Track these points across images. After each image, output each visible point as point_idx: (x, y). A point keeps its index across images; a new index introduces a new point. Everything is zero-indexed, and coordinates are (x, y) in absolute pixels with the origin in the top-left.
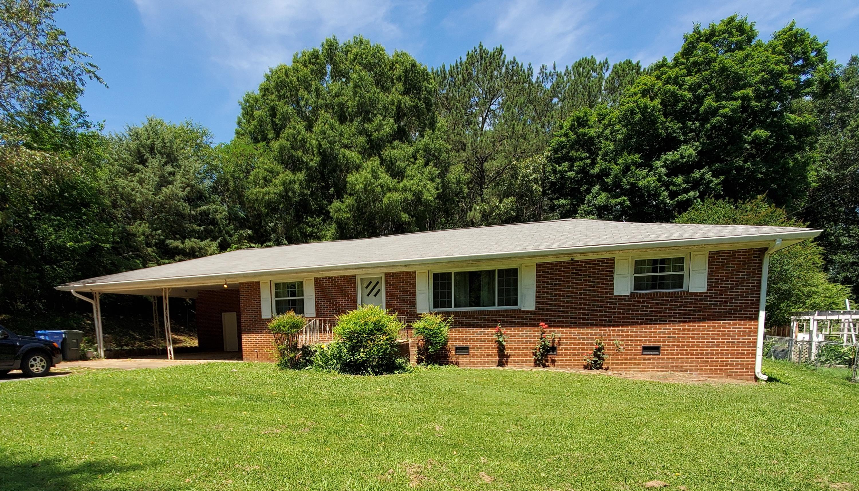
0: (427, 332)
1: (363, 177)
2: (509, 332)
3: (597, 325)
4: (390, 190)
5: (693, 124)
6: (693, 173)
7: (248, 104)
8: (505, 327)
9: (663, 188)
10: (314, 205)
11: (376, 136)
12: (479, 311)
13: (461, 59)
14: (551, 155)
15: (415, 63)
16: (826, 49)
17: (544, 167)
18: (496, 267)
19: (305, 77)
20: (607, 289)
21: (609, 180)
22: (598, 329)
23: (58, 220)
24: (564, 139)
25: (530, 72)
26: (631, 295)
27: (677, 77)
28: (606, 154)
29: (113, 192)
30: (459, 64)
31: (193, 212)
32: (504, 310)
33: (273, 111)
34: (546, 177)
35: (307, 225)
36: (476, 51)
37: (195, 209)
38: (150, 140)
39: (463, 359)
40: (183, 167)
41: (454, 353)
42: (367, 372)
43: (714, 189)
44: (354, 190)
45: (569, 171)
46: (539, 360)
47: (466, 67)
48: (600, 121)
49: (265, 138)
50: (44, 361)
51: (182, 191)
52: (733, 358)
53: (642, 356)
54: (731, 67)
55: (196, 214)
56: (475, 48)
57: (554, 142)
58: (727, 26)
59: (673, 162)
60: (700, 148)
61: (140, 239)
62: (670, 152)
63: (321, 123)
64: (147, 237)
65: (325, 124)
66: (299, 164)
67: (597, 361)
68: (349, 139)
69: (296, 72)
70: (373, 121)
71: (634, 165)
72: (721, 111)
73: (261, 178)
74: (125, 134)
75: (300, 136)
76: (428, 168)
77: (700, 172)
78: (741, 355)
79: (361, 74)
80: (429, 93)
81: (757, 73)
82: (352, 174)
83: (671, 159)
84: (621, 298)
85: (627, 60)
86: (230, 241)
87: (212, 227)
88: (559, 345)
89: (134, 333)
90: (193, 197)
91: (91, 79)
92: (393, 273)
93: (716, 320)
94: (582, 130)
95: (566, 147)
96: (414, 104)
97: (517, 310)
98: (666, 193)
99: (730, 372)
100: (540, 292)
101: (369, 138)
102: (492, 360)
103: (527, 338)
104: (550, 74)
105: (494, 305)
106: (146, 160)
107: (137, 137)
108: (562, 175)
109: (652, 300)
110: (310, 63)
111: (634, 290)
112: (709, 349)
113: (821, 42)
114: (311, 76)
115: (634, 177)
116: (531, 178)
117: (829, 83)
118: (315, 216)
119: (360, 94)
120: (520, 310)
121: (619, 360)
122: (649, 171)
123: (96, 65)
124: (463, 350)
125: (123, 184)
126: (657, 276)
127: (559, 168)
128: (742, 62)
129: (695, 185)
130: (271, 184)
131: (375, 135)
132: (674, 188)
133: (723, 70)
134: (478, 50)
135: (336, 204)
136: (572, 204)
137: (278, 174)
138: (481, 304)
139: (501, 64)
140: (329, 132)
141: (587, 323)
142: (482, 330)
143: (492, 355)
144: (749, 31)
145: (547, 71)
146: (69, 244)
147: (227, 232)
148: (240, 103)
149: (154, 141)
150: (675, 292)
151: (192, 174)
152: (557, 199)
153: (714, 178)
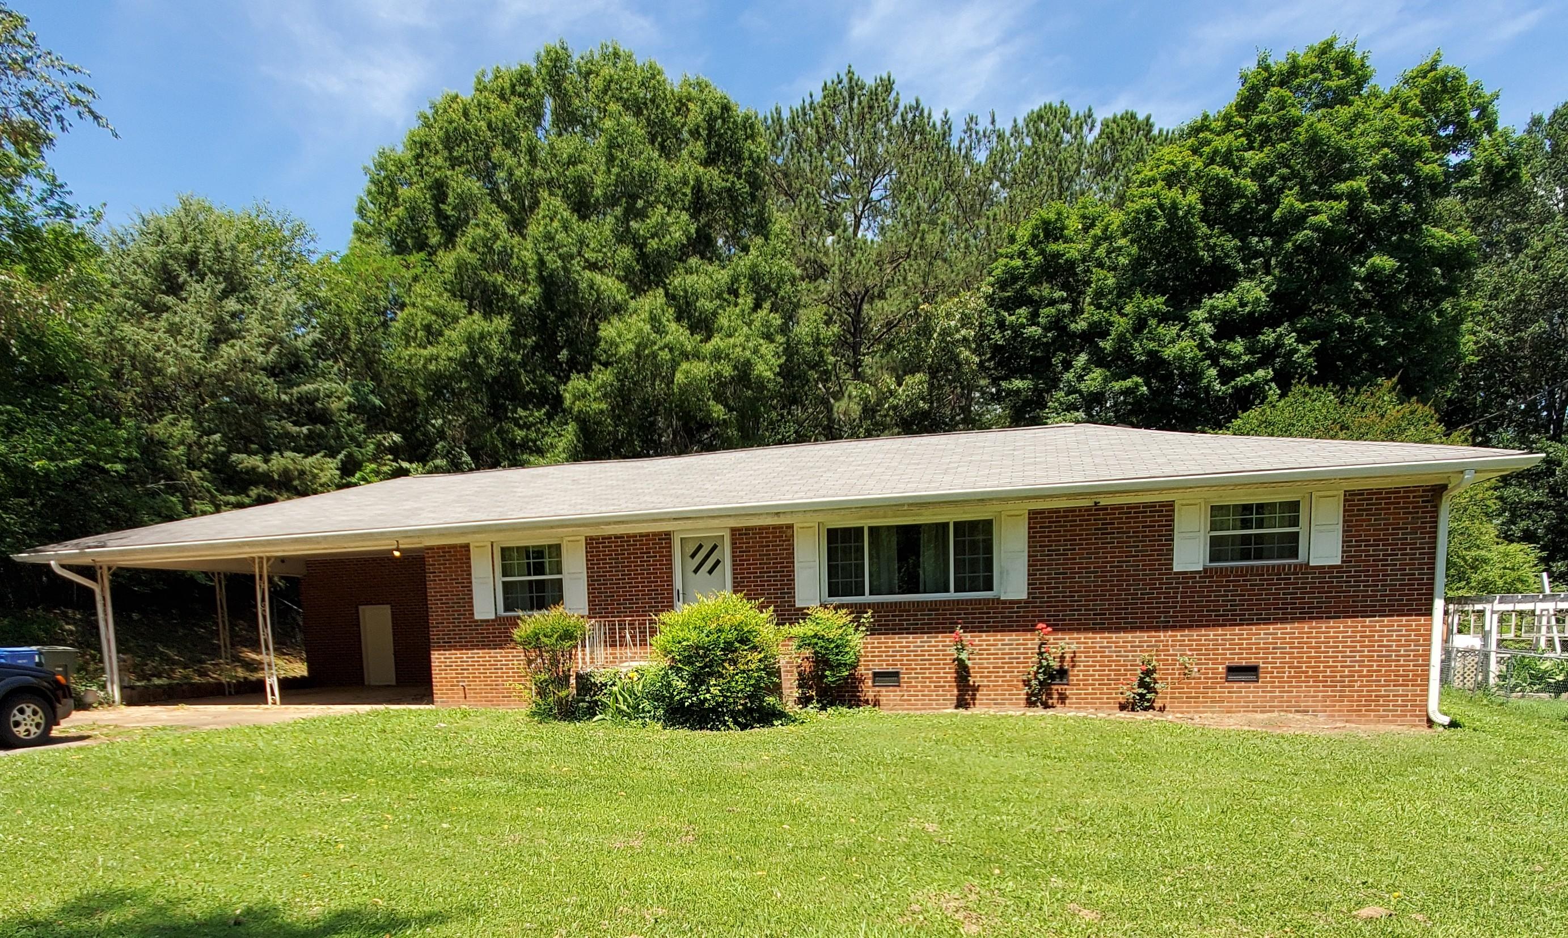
0: (821, 643)
1: (634, 329)
2: (977, 643)
3: (1143, 627)
4: (686, 356)
5: (1261, 241)
6: (1263, 334)
7: (383, 174)
8: (970, 632)
9: (1208, 362)
10: (528, 384)
11: (656, 246)
12: (918, 602)
13: (811, 96)
14: (994, 293)
15: (729, 102)
16: (1496, 106)
17: (980, 317)
18: (950, 516)
19: (504, 123)
20: (1160, 560)
21: (1107, 345)
22: (1146, 635)
23: (8, 412)
24: (1018, 262)
25: (946, 127)
26: (1205, 570)
27: (1229, 151)
28: (1099, 294)
29: (114, 353)
30: (808, 107)
31: (284, 397)
32: (967, 600)
33: (439, 190)
34: (984, 334)
35: (515, 425)
36: (840, 82)
37: (288, 390)
38: (189, 244)
39: (888, 694)
40: (262, 302)
41: (870, 684)
42: (724, 723)
43: (1301, 365)
44: (615, 355)
45: (1031, 326)
46: (1035, 695)
47: (824, 113)
48: (1086, 229)
49: (421, 245)
50: (41, 713)
51: (263, 353)
52: (1389, 686)
53: (1227, 684)
54: (1329, 137)
55: (291, 400)
56: (838, 76)
57: (999, 268)
58: (1320, 58)
59: (1225, 313)
60: (1274, 287)
61: (176, 453)
62: (1219, 293)
63: (544, 217)
64: (190, 446)
65: (552, 220)
66: (498, 300)
67: (1145, 695)
68: (600, 251)
69: (484, 111)
70: (648, 217)
71: (1153, 317)
72: (1313, 219)
73: (418, 325)
74: (131, 230)
75: (499, 243)
76: (762, 313)
77: (1274, 332)
78: (1403, 680)
79: (622, 120)
80: (757, 163)
81: (1375, 149)
82: (609, 323)
83: (1221, 307)
84: (1186, 576)
85: (1127, 113)
86: (360, 457)
87: (323, 428)
88: (1073, 666)
89: (168, 648)
90: (283, 365)
91: (81, 117)
92: (747, 528)
93: (1357, 617)
94: (1053, 247)
95: (1023, 278)
96: (729, 184)
97: (993, 600)
98: (1213, 372)
99: (1384, 711)
100: (1036, 565)
101: (641, 250)
102: (946, 695)
103: (1012, 654)
104: (984, 133)
105: (947, 590)
106: (181, 287)
107: (161, 236)
108: (1014, 332)
109: (1244, 581)
110: (513, 92)
111: (1211, 561)
112: (1346, 670)
113: (1487, 92)
114: (517, 121)
115: (1154, 341)
116: (957, 336)
117: (1502, 170)
118: (531, 407)
119: (622, 161)
120: (998, 599)
121: (1184, 693)
122: (1182, 329)
123: (90, 88)
124: (888, 677)
125: (136, 337)
126: (1251, 535)
127: (1010, 319)
128: (1347, 127)
129: (1267, 356)
130: (441, 339)
131: (653, 244)
132: (1229, 363)
133: (1315, 141)
134: (846, 81)
135: (577, 382)
136: (1036, 389)
137: (456, 319)
138: (921, 588)
139: (891, 109)
140: (561, 236)
141: (1125, 623)
142: (925, 639)
143: (944, 686)
144: (1359, 69)
145: (978, 128)
146: (37, 463)
147: (352, 438)
148: (366, 170)
149: (196, 247)
150: (1284, 566)
151: (280, 318)
152: (1006, 378)
153: (1300, 345)
